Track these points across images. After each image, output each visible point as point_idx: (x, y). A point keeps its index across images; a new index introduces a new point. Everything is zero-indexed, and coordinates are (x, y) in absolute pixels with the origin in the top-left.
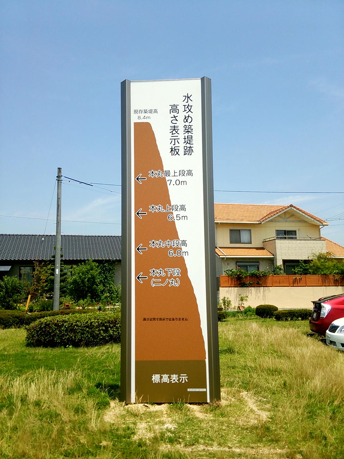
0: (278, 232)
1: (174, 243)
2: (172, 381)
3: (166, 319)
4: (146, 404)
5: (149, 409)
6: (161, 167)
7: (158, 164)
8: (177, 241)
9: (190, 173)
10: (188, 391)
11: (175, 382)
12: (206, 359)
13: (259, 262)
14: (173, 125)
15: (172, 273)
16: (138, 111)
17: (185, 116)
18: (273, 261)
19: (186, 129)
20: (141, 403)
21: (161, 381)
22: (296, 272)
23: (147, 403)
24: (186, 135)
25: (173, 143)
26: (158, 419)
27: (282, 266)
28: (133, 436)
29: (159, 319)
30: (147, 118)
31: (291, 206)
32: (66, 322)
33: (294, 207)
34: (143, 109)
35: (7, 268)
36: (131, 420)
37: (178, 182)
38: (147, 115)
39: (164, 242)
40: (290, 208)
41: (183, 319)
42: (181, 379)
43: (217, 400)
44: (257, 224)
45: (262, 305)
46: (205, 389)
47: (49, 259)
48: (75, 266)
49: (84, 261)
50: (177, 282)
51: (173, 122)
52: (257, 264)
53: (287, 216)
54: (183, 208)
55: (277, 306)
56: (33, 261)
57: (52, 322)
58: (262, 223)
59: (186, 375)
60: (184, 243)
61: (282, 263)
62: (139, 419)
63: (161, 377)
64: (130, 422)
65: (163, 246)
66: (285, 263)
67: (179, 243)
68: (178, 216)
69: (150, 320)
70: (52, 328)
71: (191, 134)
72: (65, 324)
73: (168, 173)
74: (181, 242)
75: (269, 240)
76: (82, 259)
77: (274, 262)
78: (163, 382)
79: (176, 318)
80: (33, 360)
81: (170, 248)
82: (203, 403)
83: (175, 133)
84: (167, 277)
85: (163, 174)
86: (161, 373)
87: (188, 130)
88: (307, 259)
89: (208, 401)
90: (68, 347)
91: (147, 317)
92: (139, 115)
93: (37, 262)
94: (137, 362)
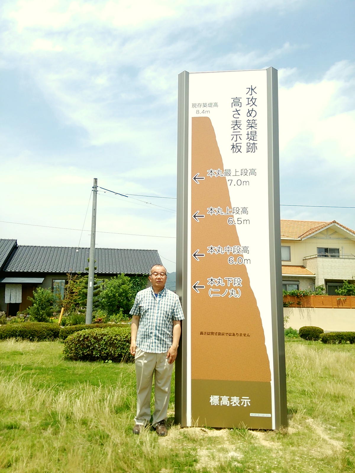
0: (320, 250)
1: (235, 249)
2: (232, 404)
3: (225, 334)
4: (203, 429)
5: (207, 434)
6: (221, 166)
7: (218, 162)
8: (238, 247)
9: (253, 172)
10: (251, 415)
11: (236, 405)
12: (271, 380)
13: (299, 281)
14: (235, 119)
15: (233, 283)
16: (197, 105)
17: (248, 109)
18: (315, 280)
19: (250, 123)
20: (198, 427)
21: (220, 403)
22: (340, 292)
23: (204, 427)
24: (250, 130)
25: (235, 139)
26: (220, 446)
27: (324, 286)
28: (196, 464)
29: (217, 334)
30: (207, 112)
31: (334, 222)
32: (105, 335)
33: (338, 224)
34: (202, 102)
35: (40, 280)
36: (189, 445)
37: (239, 183)
38: (206, 109)
39: (223, 248)
40: (333, 224)
41: (245, 335)
42: (243, 402)
43: (284, 428)
44: (297, 240)
45: (306, 327)
46: (270, 415)
47: (81, 272)
48: (107, 280)
49: (116, 275)
50: (237, 293)
51: (234, 116)
52: (297, 283)
53: (329, 233)
54: (245, 210)
55: (322, 328)
56: (66, 273)
57: (90, 335)
58: (303, 240)
59: (248, 398)
60: (246, 250)
61: (323, 283)
62: (198, 445)
63: (220, 399)
64: (189, 447)
65: (222, 252)
66: (328, 283)
67: (240, 249)
68: (239, 219)
69: (208, 334)
70: (91, 341)
71: (255, 130)
72: (104, 337)
73: (228, 173)
74: (242, 249)
75: (309, 257)
76: (115, 273)
77: (315, 282)
78: (222, 404)
79: (237, 334)
80: (73, 374)
81: (230, 255)
82: (268, 430)
83: (238, 128)
84: (226, 287)
85: (223, 173)
86: (220, 394)
87: (252, 125)
88: (352, 279)
89: (274, 428)
90: (108, 362)
91: (204, 331)
92: (197, 109)
93: (70, 275)
94: (193, 381)
